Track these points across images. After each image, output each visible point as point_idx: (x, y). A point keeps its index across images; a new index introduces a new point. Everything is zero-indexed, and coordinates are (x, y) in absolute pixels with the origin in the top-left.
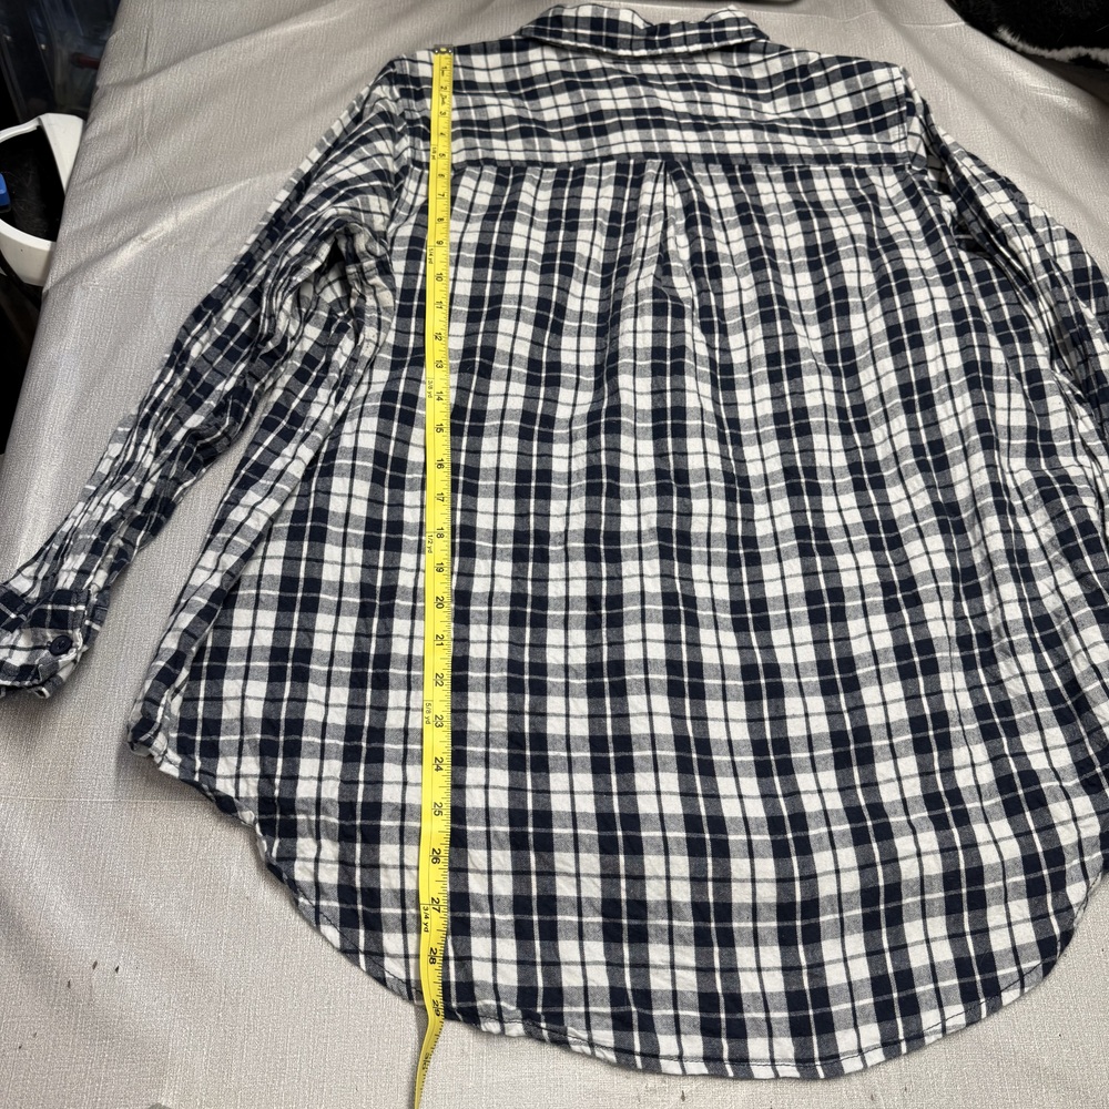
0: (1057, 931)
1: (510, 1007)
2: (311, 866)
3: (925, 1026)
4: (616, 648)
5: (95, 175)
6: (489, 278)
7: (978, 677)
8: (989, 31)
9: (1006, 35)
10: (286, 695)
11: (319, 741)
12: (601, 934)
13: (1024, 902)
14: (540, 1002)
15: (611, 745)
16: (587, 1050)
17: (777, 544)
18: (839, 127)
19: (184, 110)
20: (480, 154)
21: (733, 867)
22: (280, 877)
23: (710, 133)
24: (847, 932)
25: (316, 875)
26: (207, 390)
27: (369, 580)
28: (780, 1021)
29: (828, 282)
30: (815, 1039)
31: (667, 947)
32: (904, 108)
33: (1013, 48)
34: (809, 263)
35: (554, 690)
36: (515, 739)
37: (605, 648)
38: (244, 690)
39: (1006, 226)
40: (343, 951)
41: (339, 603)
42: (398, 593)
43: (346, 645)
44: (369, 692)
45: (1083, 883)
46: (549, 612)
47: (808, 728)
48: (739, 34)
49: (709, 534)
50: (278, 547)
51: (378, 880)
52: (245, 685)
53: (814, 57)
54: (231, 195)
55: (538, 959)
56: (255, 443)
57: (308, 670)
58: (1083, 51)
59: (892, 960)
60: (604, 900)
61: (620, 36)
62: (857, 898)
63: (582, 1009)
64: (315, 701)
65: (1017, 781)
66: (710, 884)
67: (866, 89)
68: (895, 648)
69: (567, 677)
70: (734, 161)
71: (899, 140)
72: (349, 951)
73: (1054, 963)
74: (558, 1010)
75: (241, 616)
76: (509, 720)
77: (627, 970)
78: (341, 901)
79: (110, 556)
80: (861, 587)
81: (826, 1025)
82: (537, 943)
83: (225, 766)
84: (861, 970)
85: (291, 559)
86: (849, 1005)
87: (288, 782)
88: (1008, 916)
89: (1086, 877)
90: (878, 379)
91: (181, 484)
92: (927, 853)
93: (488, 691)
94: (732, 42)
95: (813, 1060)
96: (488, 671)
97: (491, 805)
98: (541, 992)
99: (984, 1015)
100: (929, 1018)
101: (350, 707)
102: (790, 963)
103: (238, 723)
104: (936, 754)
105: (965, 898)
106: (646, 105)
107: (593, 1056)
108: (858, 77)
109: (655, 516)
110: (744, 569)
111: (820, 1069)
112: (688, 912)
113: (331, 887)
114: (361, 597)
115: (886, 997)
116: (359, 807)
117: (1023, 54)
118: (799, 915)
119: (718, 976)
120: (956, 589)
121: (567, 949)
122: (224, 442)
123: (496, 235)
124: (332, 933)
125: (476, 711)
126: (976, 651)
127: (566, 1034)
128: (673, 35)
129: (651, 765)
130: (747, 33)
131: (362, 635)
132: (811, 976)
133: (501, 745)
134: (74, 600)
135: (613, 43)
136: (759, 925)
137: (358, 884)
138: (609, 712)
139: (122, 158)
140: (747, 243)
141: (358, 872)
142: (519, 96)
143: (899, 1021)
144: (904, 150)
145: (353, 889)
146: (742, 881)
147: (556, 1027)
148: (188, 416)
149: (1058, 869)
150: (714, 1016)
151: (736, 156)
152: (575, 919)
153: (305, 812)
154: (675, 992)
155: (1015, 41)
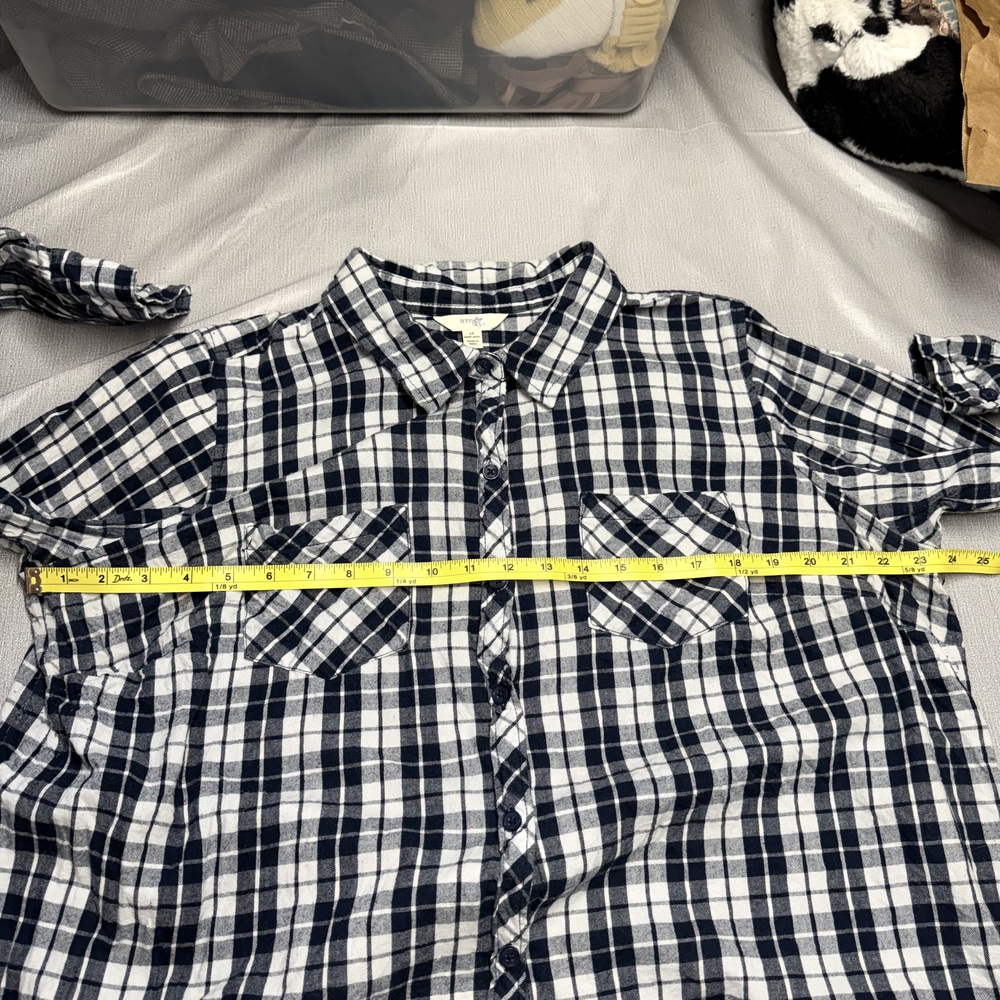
8: (836, 140)
9: (850, 145)
33: (860, 158)
58: (932, 167)
117: (871, 163)
155: (861, 153)
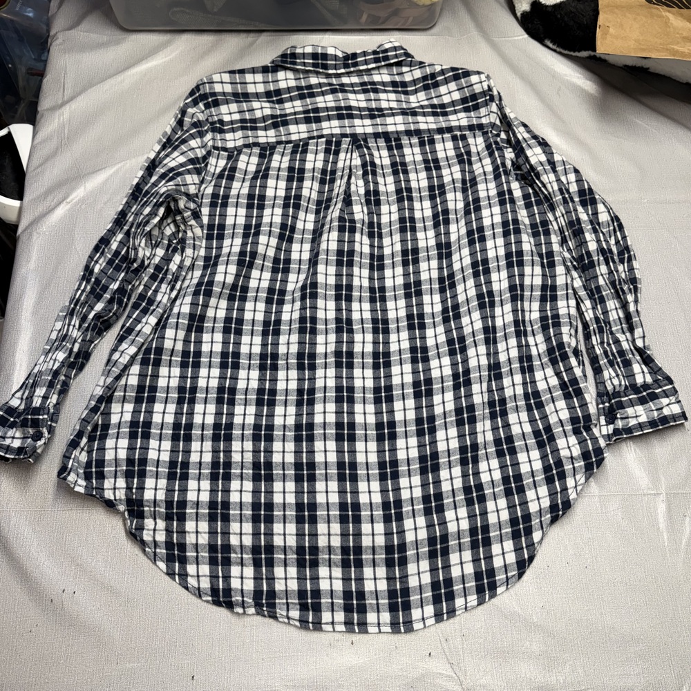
0: (526, 556)
1: (249, 600)
2: (152, 533)
3: (456, 606)
4: (310, 416)
5: (40, 165)
6: (255, 215)
7: (498, 423)
8: (541, 40)
10: (138, 446)
11: (155, 469)
12: (296, 564)
13: (511, 542)
14: (264, 597)
15: (305, 467)
16: (286, 620)
17: (400, 355)
18: (453, 109)
19: (87, 122)
20: (251, 140)
21: (363, 528)
22: (136, 538)
23: (378, 119)
24: (420, 559)
25: (154, 537)
26: (105, 288)
27: (183, 384)
28: (384, 604)
29: (439, 206)
30: (401, 613)
31: (328, 568)
32: (488, 97)
34: (430, 195)
35: (277, 439)
36: (256, 465)
37: (305, 416)
38: (116, 444)
39: (540, 168)
40: (168, 574)
41: (167, 397)
42: (198, 390)
43: (170, 419)
44: (181, 443)
45: (541, 532)
46: (277, 398)
47: (408, 455)
48: (396, 56)
49: (363, 352)
50: (135, 369)
51: (185, 539)
52: (117, 442)
53: (438, 68)
54: (114, 172)
55: (264, 577)
56: (129, 317)
57: (150, 432)
59: (443, 573)
60: (297, 547)
61: (329, 62)
62: (426, 542)
63: (285, 601)
64: (153, 449)
65: (512, 479)
66: (351, 537)
67: (467, 87)
68: (455, 410)
69: (284, 431)
70: (391, 136)
71: (486, 116)
72: (171, 574)
73: (524, 572)
74: (273, 601)
75: (116, 407)
76: (253, 456)
77: (308, 581)
78: (167, 549)
79: (59, 386)
80: (442, 377)
81: (407, 607)
82: (264, 568)
83: (108, 483)
84: (426, 579)
85: (142, 376)
86: (419, 597)
87: (139, 491)
88: (503, 549)
89: (542, 528)
90: (461, 259)
91: (93, 342)
92: (462, 519)
93: (243, 441)
94: (392, 61)
95: (399, 624)
96: (243, 430)
97: (243, 500)
98: (265, 593)
99: (487, 600)
100: (459, 602)
101: (172, 451)
102: (391, 576)
103: (114, 461)
104: (471, 466)
105: (480, 541)
106: (343, 105)
107: (289, 623)
108: (463, 80)
109: (334, 344)
110: (382, 370)
111: (402, 628)
112: (339, 551)
113: (162, 542)
114: (179, 394)
115: (438, 592)
116: (175, 503)
117: (560, 53)
118: (396, 552)
119: (353, 582)
120: (489, 376)
121: (279, 571)
122: (114, 317)
123: (258, 188)
124: (162, 565)
125: (236, 451)
126: (498, 409)
127: (276, 613)
128: (359, 59)
129: (324, 478)
130: (401, 55)
131: (178, 414)
132: (401, 582)
133: (249, 469)
134: (41, 412)
135: (325, 67)
136: (376, 556)
137: (175, 541)
138: (305, 450)
139: (54, 154)
140: (396, 186)
141: (175, 535)
142: (273, 102)
143: (444, 603)
144: (488, 121)
145: (173, 544)
146: (368, 535)
147: (271, 610)
148: (95, 304)
149: (528, 524)
150: (350, 602)
151: (392, 132)
152: (283, 556)
153: (148, 506)
154: (332, 591)
155: (554, 47)
